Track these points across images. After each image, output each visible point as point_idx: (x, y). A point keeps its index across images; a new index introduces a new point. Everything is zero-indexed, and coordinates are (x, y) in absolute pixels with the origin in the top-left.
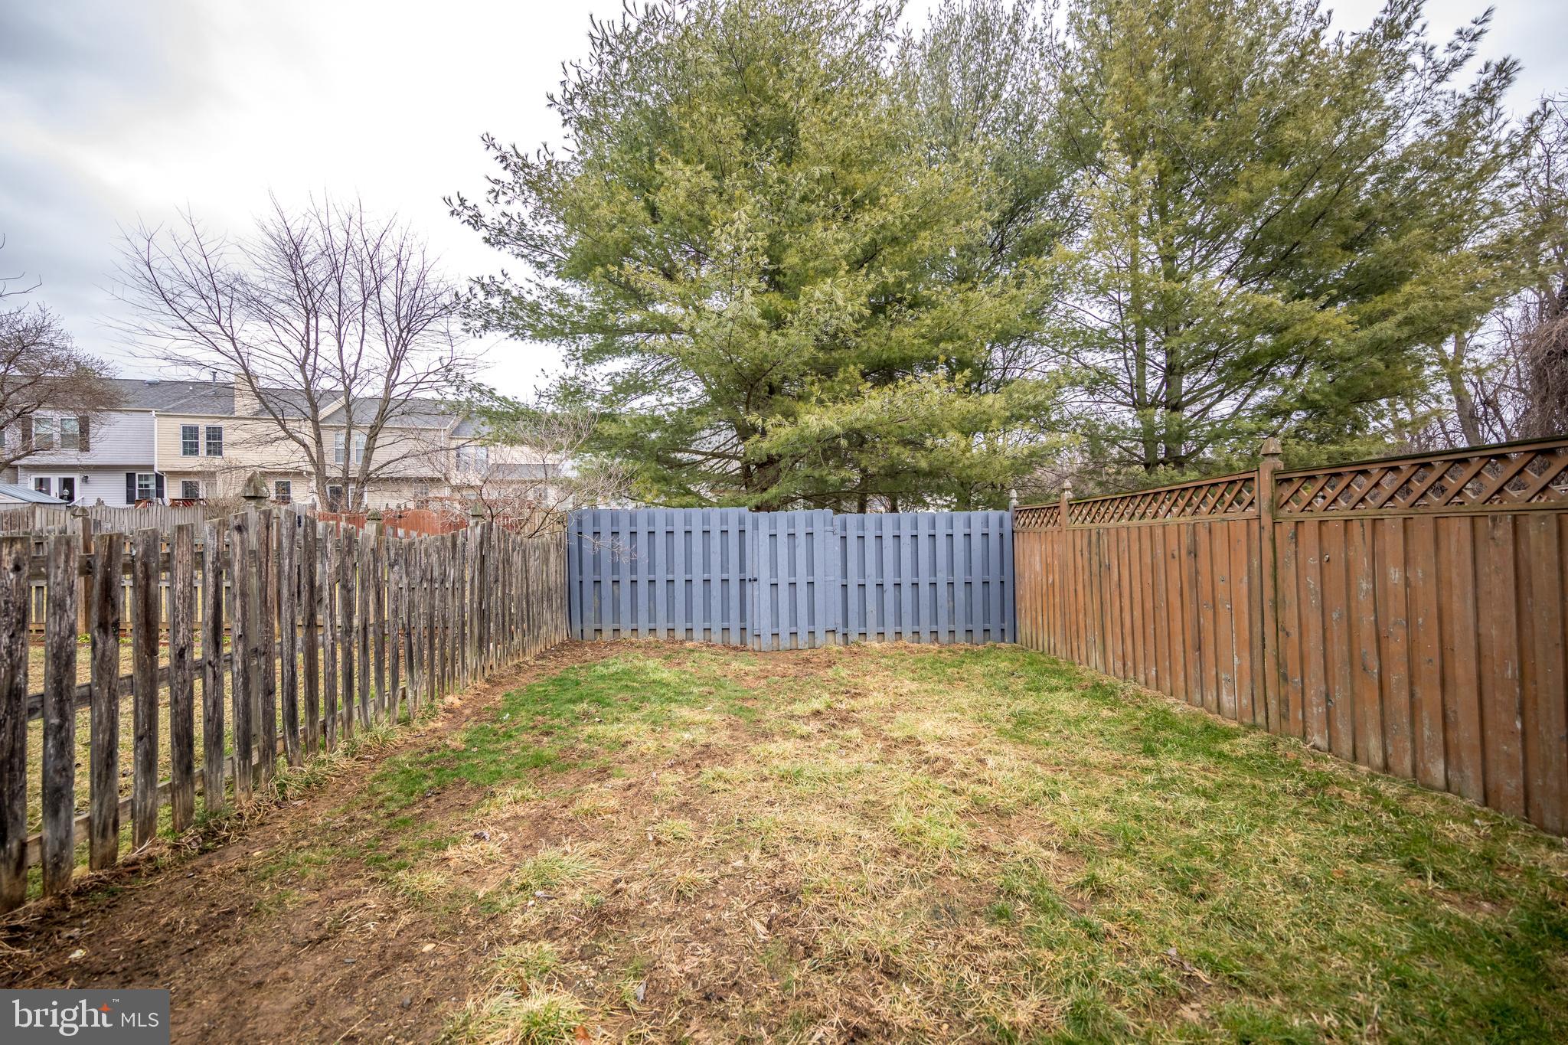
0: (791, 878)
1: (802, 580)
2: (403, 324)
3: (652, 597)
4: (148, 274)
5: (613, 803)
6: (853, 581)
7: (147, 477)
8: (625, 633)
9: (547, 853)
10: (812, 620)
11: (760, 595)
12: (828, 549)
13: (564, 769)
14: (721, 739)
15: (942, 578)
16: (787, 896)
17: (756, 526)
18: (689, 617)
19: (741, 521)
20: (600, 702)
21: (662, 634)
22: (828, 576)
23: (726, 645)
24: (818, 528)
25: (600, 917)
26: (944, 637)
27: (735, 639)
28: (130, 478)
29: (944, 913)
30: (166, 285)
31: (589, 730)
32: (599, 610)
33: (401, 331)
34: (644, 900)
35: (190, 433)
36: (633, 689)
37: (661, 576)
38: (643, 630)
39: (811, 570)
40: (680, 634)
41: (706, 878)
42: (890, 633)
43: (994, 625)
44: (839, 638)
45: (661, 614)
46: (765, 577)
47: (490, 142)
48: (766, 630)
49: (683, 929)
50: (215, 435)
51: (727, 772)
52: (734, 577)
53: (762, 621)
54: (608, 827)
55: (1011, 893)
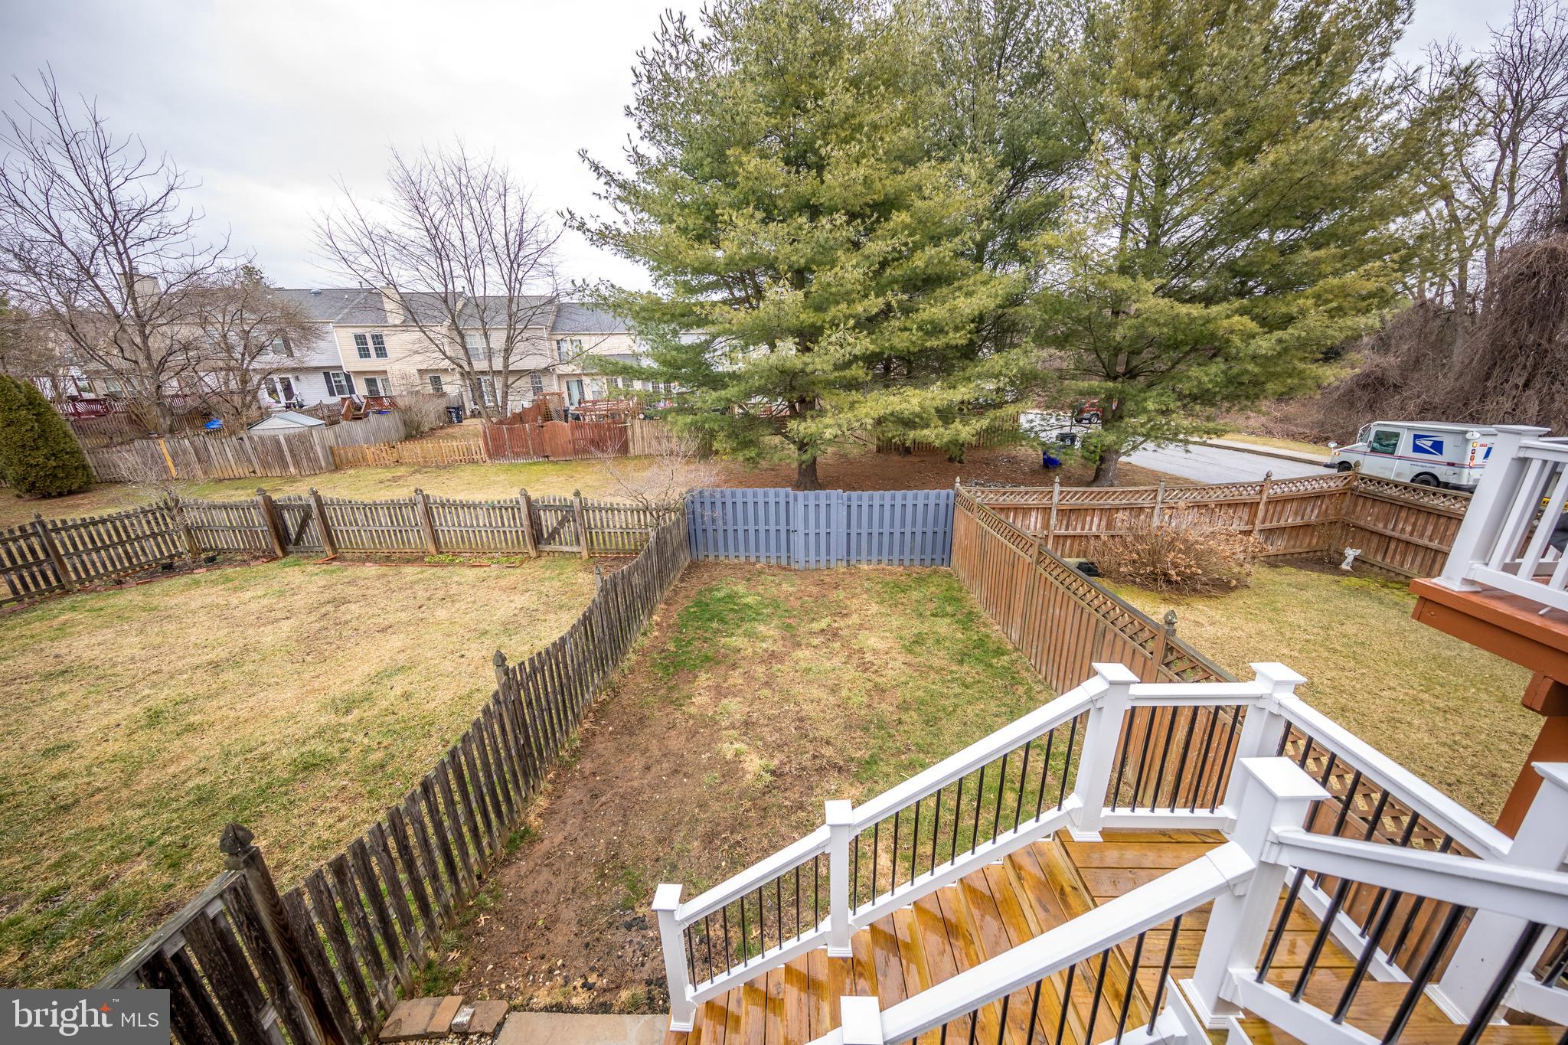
0: (804, 713)
1: (823, 531)
2: (512, 256)
3: (736, 538)
4: (330, 242)
5: (741, 681)
6: (854, 531)
7: (338, 375)
8: (722, 558)
9: (725, 701)
10: (828, 553)
11: (798, 540)
12: (839, 514)
13: (718, 663)
14: (778, 647)
15: (908, 530)
16: (801, 720)
17: (796, 499)
18: (757, 550)
19: (787, 496)
20: (722, 621)
21: (743, 559)
22: (839, 528)
23: (780, 567)
24: (833, 501)
25: (746, 724)
26: (907, 563)
27: (784, 562)
28: (327, 375)
29: (848, 727)
30: (340, 246)
31: (723, 640)
32: (706, 545)
33: (512, 263)
34: (758, 719)
35: (360, 339)
36: (736, 611)
37: (741, 527)
38: (732, 557)
39: (828, 525)
40: (753, 559)
41: (776, 712)
42: (875, 560)
43: (938, 556)
44: (845, 563)
45: (742, 547)
46: (801, 527)
47: (583, 154)
48: (802, 560)
49: (770, 728)
50: (378, 340)
51: (783, 668)
52: (783, 528)
53: (799, 554)
54: (741, 691)
55: (871, 722)
